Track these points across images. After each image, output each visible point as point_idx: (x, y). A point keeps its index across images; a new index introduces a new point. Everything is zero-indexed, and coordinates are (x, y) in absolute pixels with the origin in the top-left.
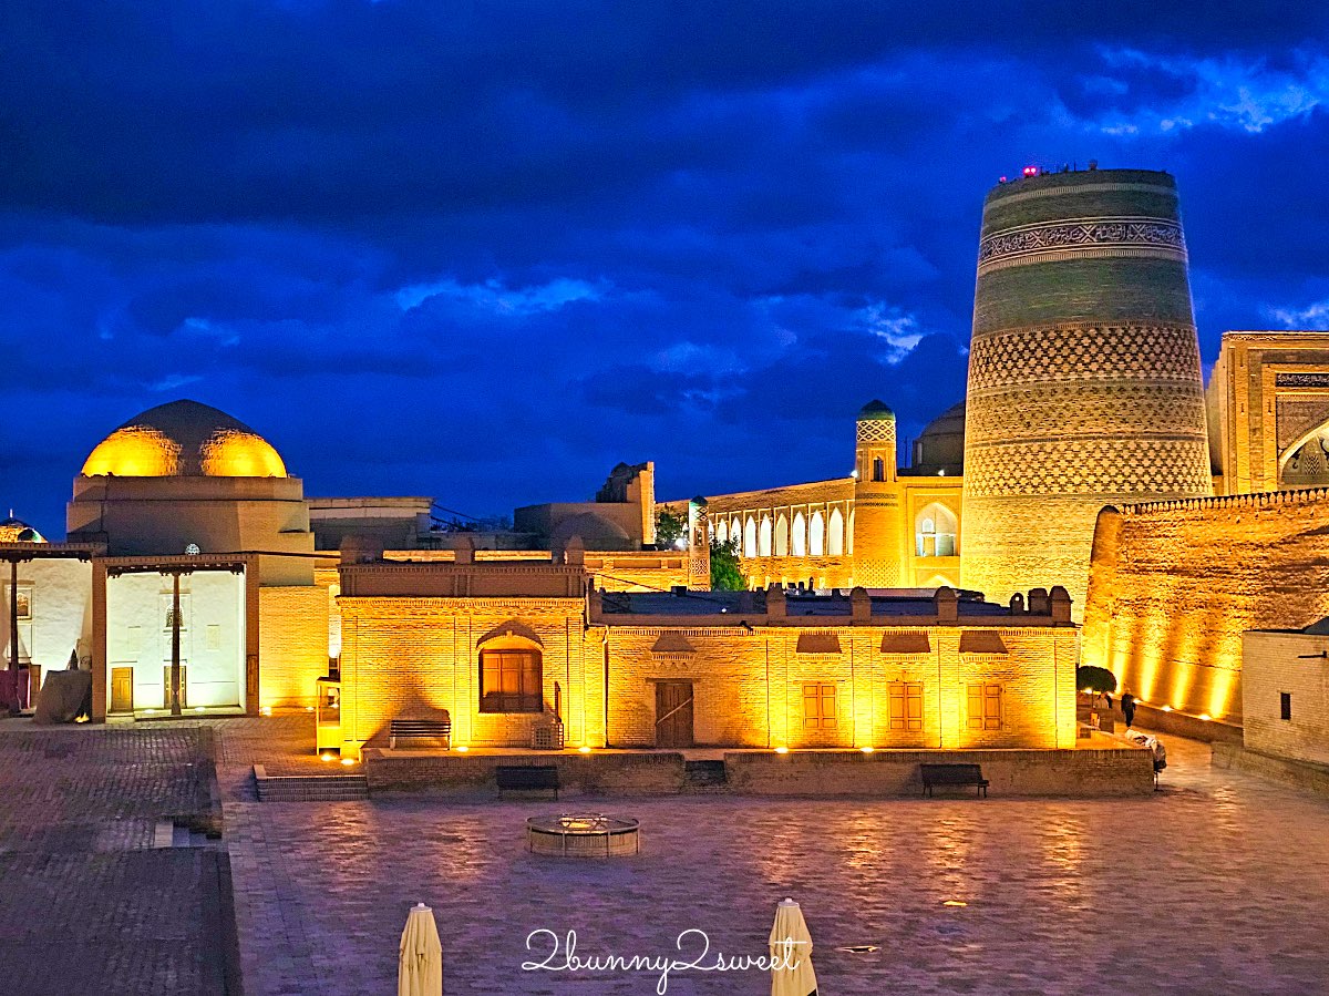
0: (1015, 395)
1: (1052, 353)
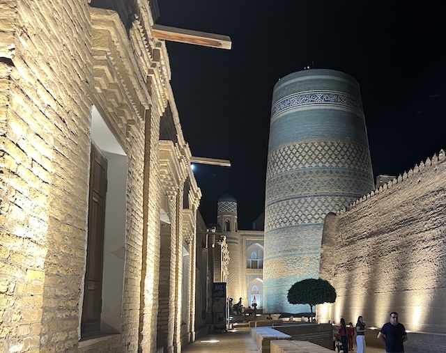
0: (286, 176)
1: (304, 154)
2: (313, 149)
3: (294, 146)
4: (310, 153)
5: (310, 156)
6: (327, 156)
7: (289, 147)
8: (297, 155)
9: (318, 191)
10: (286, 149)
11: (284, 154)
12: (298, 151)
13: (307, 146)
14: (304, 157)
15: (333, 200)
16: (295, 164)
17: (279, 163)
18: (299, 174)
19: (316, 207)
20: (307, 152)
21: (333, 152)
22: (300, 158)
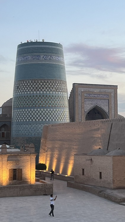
1: (33, 86)
2: (38, 84)
3: (29, 82)
4: (36, 86)
5: (36, 88)
6: (45, 88)
7: (26, 82)
8: (30, 86)
9: (40, 105)
10: (25, 82)
11: (23, 85)
12: (30, 84)
13: (35, 82)
14: (33, 88)
15: (47, 110)
16: (29, 91)
17: (21, 89)
18: (30, 96)
19: (39, 113)
20: (35, 86)
21: (48, 86)
22: (32, 88)
